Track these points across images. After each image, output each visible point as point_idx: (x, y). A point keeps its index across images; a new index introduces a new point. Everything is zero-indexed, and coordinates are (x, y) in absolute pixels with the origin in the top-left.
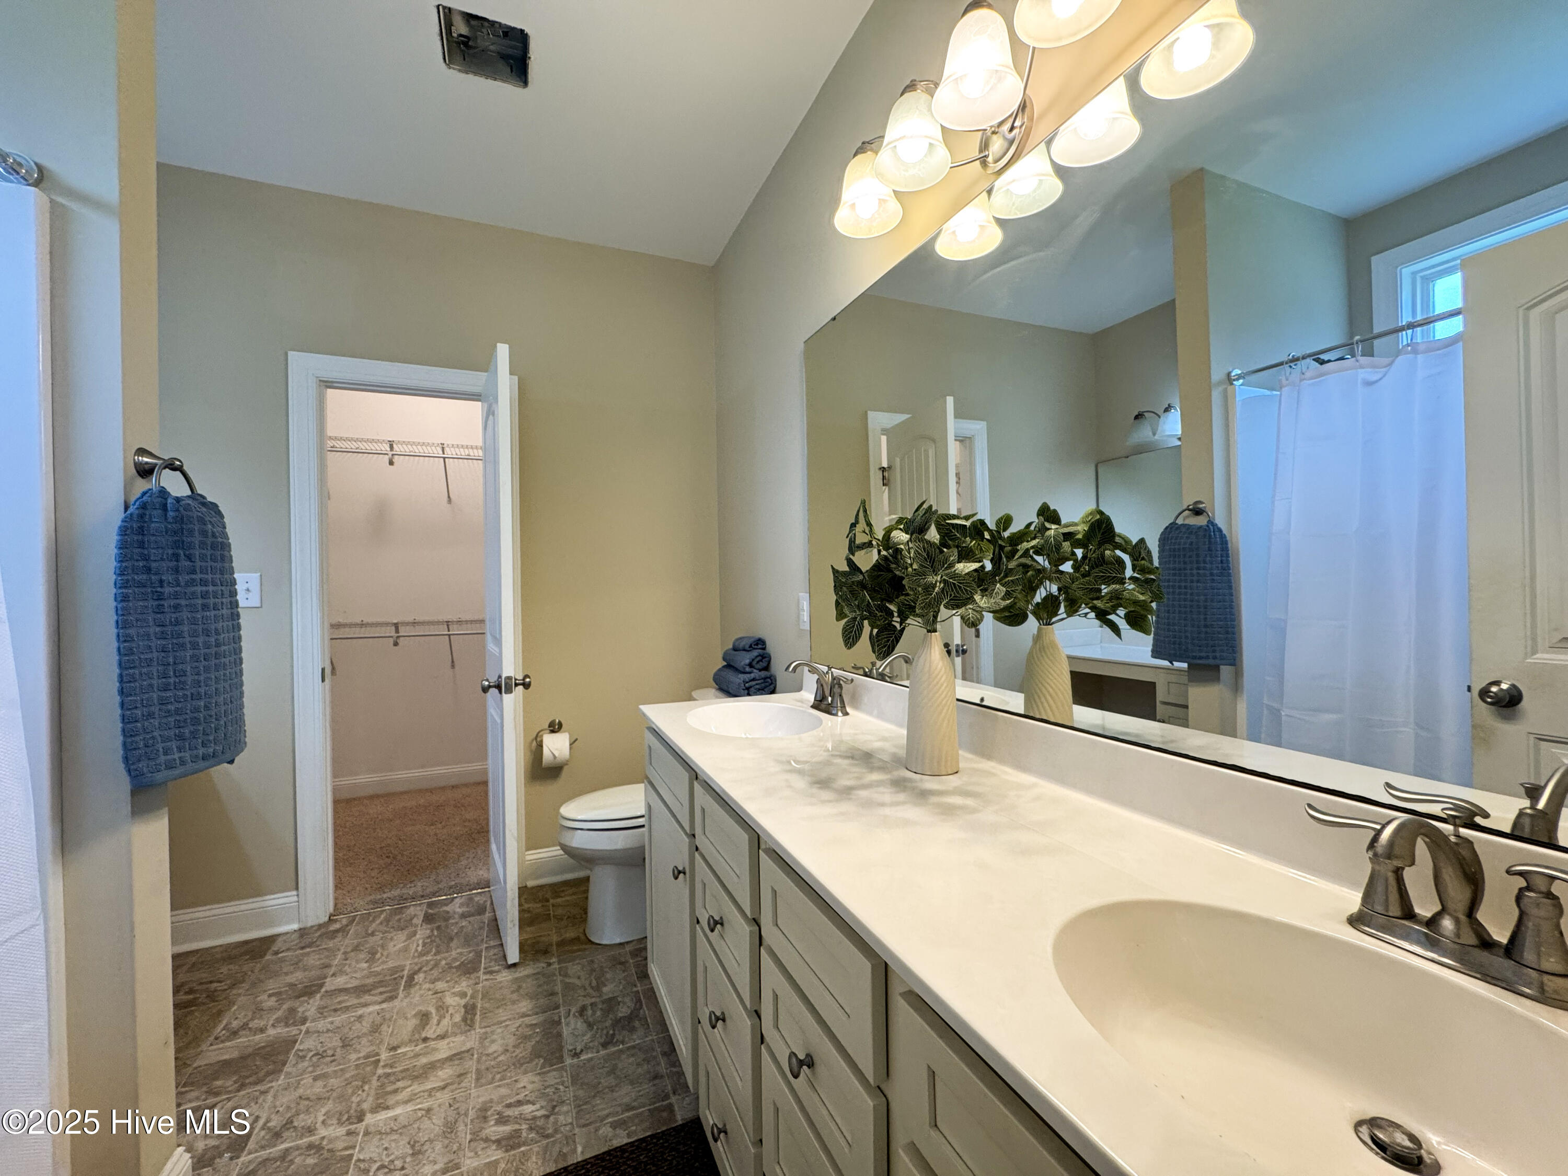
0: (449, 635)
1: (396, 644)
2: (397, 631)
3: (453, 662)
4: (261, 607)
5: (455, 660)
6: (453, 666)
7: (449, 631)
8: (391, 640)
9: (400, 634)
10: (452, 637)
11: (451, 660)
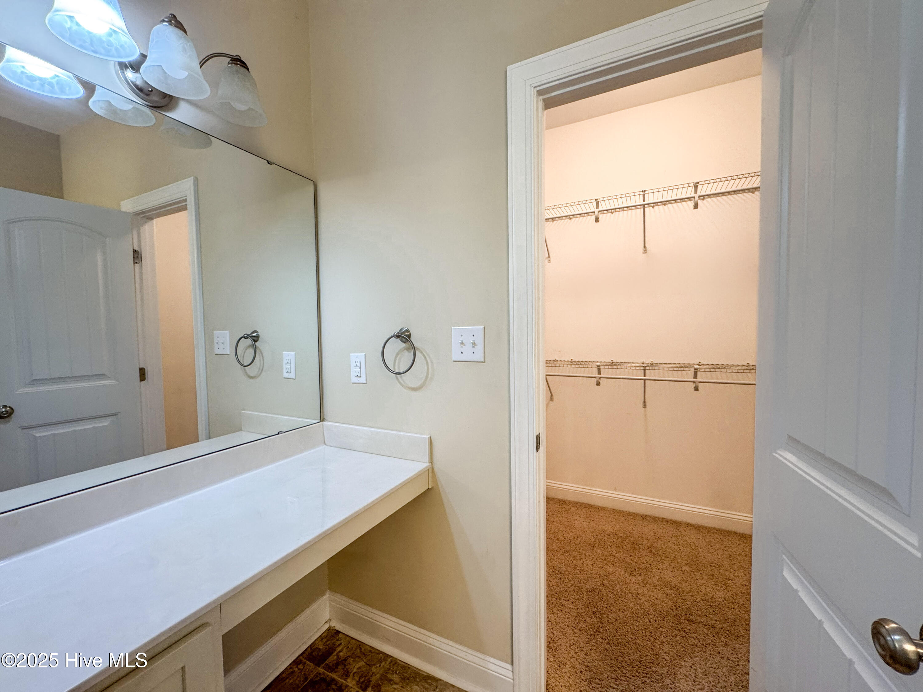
0: (645, 380)
1: (598, 384)
2: (599, 373)
3: (645, 402)
4: (484, 362)
5: (646, 400)
6: (645, 406)
7: (645, 376)
8: (595, 380)
9: (602, 376)
10: (647, 381)
11: (643, 400)
